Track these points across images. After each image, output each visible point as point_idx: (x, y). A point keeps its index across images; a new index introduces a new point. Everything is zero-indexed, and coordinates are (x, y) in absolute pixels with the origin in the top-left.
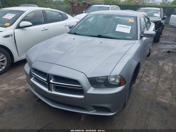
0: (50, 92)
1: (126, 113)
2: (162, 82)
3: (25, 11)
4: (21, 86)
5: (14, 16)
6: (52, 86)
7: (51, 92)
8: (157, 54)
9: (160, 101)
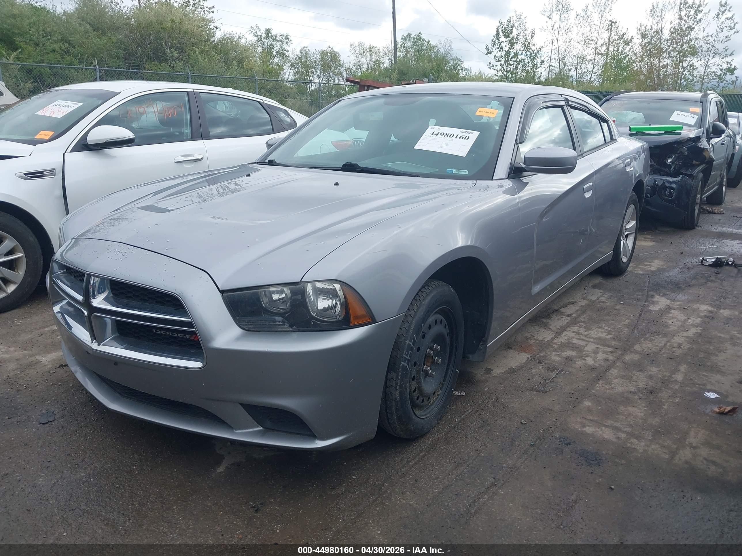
0: (95, 346)
1: (408, 462)
2: (627, 366)
3: (120, 92)
4: (48, 352)
5: (76, 106)
6: (109, 321)
7: (99, 345)
8: (660, 271)
9: (583, 433)
